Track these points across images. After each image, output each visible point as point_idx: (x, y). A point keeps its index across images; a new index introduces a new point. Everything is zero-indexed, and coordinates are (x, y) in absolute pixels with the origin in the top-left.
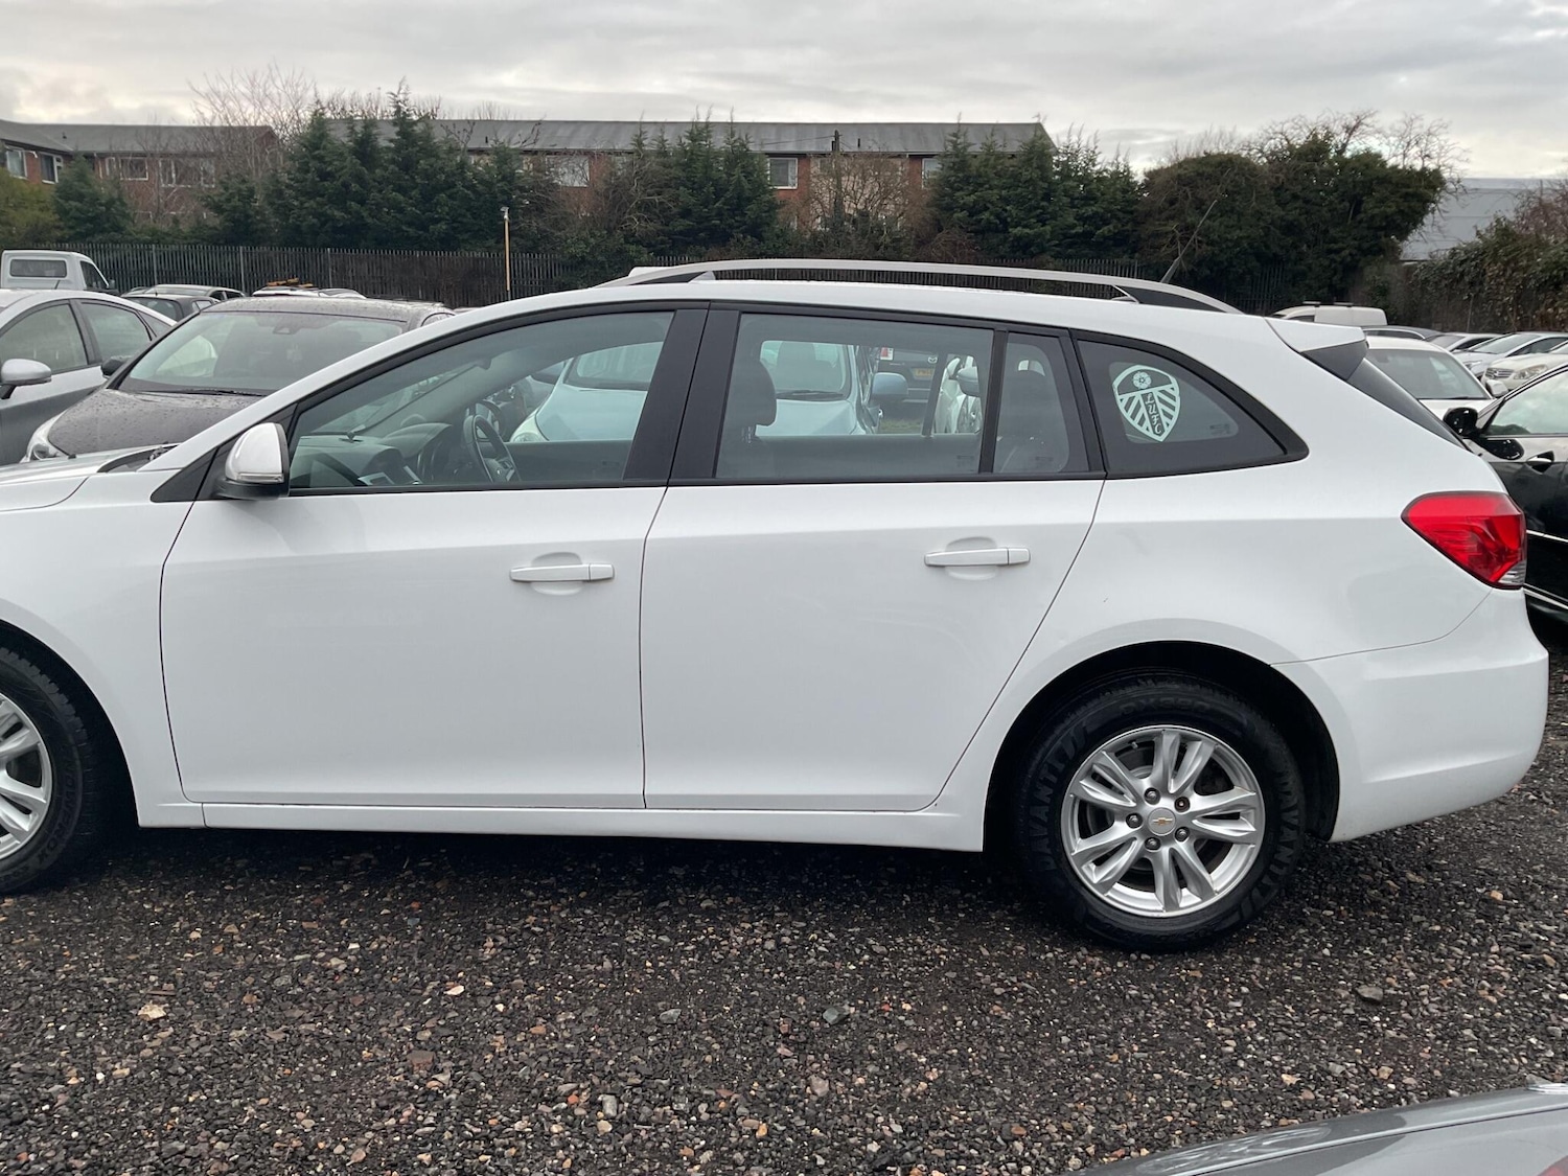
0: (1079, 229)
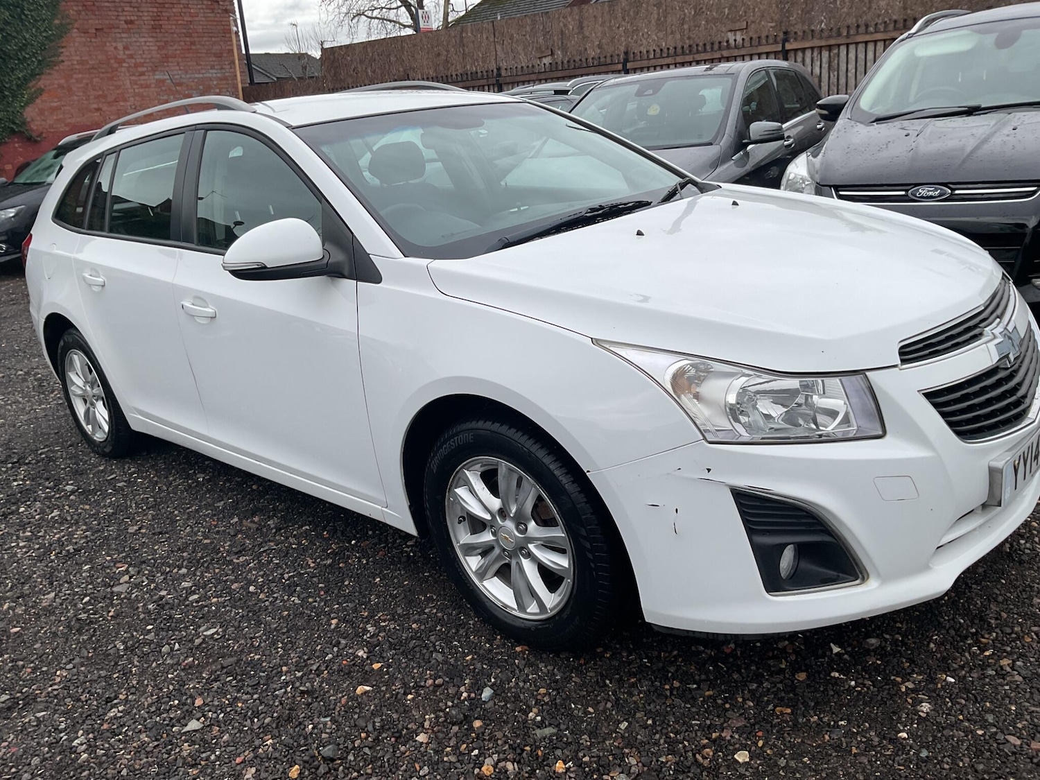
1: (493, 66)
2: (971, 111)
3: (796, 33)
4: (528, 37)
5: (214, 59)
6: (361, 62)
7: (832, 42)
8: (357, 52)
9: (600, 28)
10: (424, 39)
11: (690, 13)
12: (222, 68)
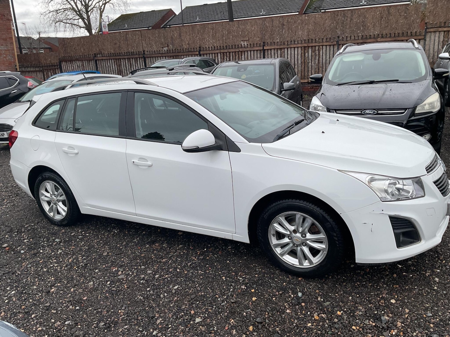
1: (141, 50)
2: (372, 82)
3: (268, 43)
4: (157, 38)
5: (3, 41)
6: (78, 45)
7: (282, 47)
8: (76, 41)
9: (188, 37)
10: (108, 36)
11: (226, 33)
12: (7, 46)
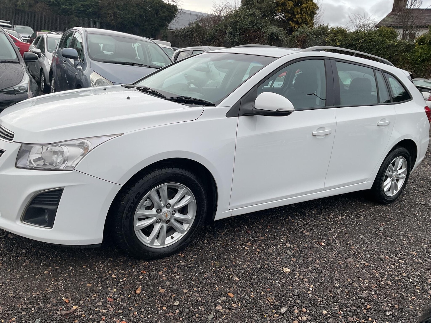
0: (82, 9)
